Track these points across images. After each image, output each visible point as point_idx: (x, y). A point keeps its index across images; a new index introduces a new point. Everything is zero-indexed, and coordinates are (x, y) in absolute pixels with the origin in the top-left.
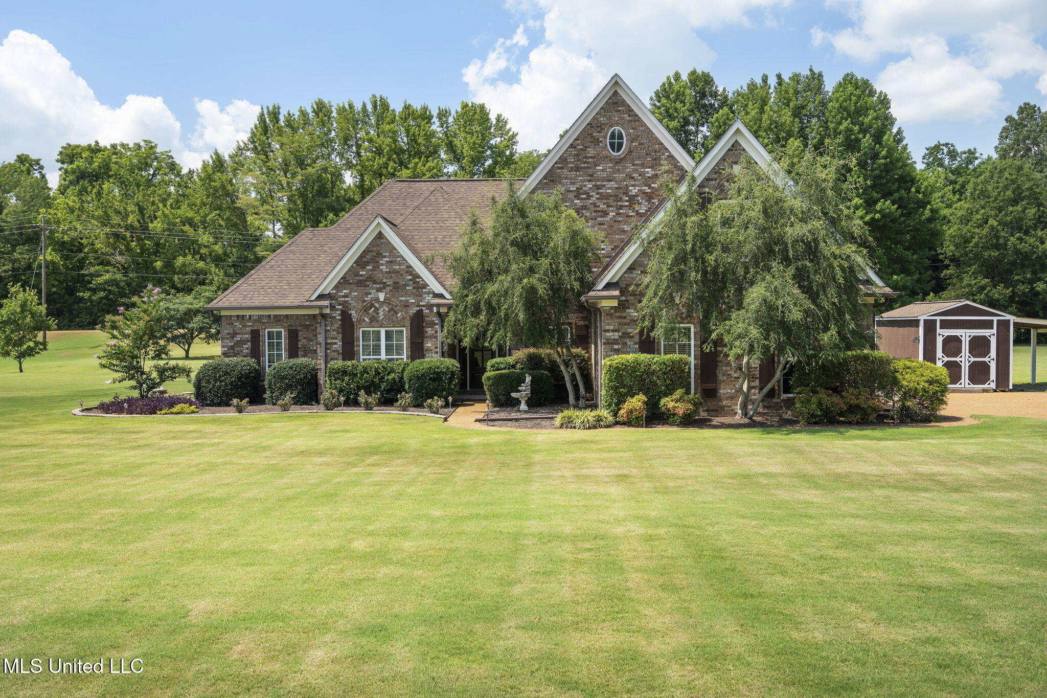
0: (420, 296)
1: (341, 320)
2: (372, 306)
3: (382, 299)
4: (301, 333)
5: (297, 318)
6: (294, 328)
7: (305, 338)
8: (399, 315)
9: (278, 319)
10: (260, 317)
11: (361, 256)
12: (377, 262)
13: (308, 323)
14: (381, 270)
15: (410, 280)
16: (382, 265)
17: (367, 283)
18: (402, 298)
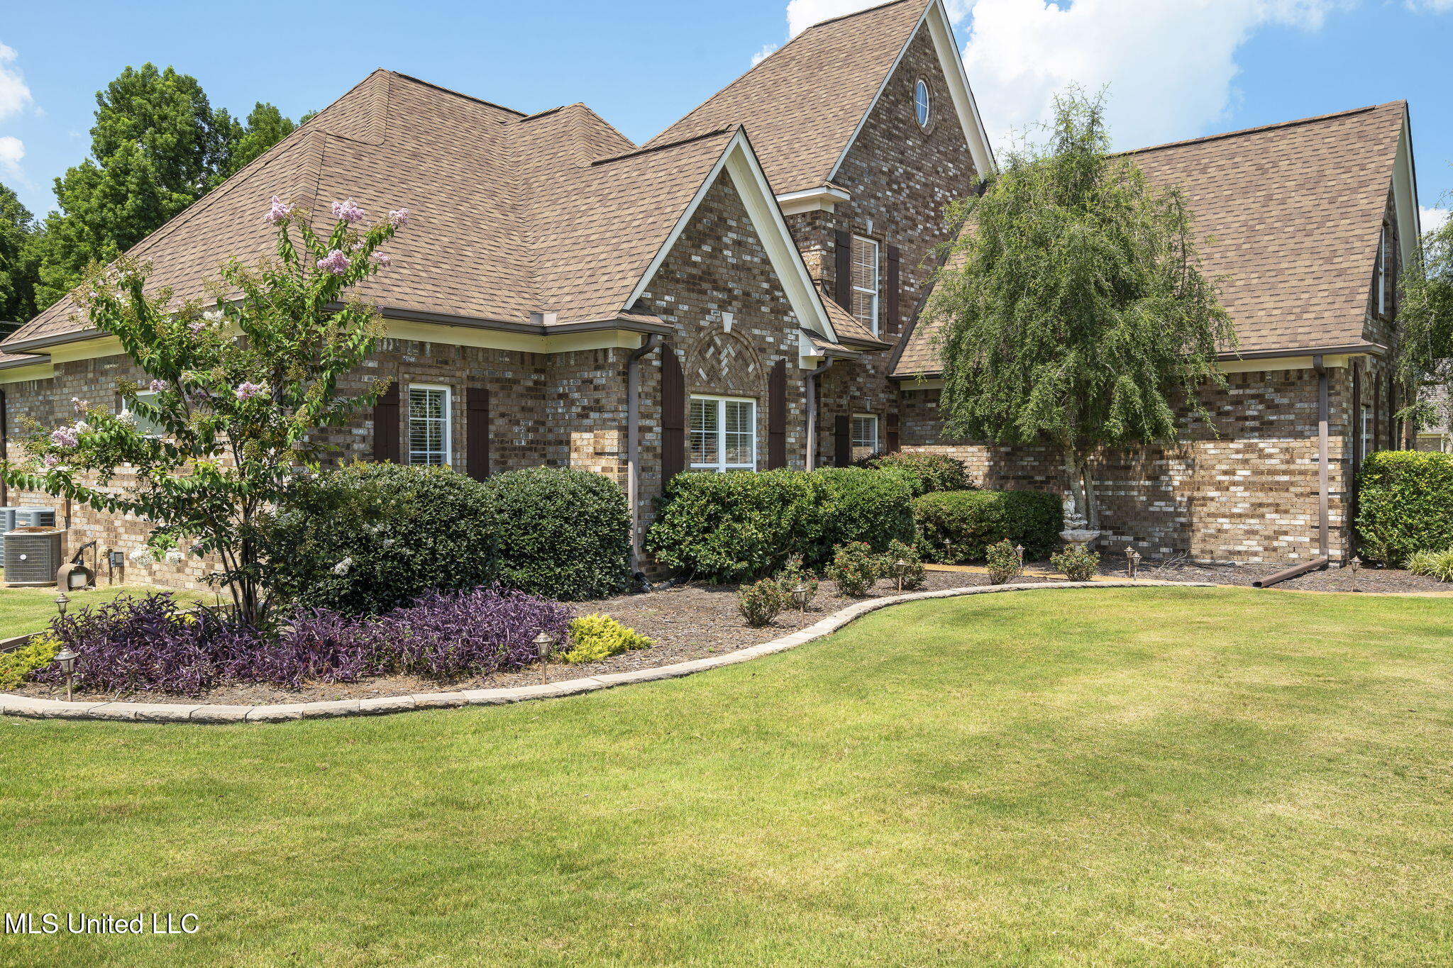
0: (778, 329)
1: (661, 370)
2: (711, 343)
3: (727, 329)
4: (493, 401)
5: (486, 360)
6: (478, 385)
7: (503, 415)
8: (751, 369)
9: (442, 357)
10: (400, 345)
11: (695, 219)
12: (719, 238)
13: (509, 375)
14: (725, 258)
15: (767, 292)
16: (727, 247)
17: (705, 286)
18: (756, 332)
